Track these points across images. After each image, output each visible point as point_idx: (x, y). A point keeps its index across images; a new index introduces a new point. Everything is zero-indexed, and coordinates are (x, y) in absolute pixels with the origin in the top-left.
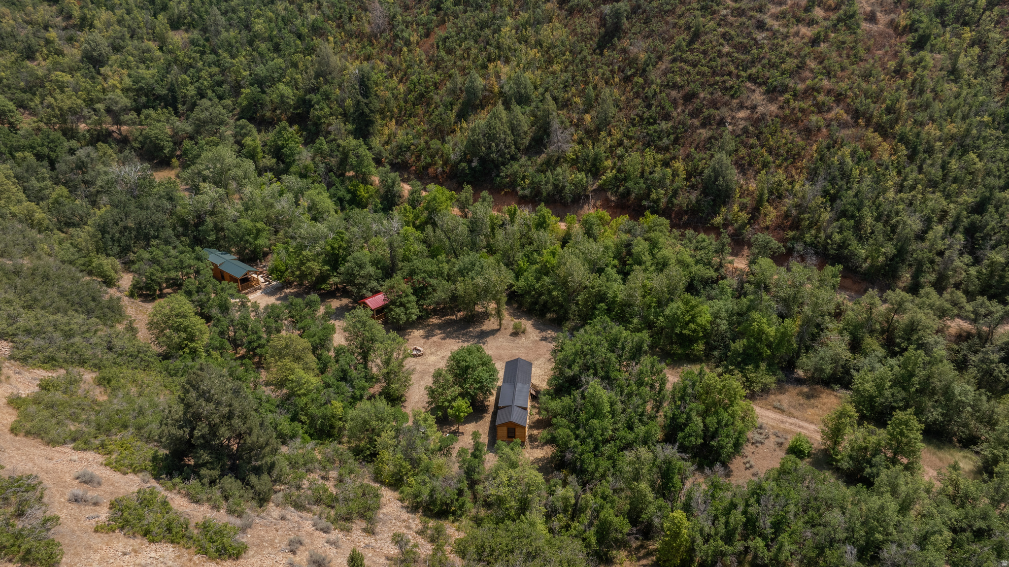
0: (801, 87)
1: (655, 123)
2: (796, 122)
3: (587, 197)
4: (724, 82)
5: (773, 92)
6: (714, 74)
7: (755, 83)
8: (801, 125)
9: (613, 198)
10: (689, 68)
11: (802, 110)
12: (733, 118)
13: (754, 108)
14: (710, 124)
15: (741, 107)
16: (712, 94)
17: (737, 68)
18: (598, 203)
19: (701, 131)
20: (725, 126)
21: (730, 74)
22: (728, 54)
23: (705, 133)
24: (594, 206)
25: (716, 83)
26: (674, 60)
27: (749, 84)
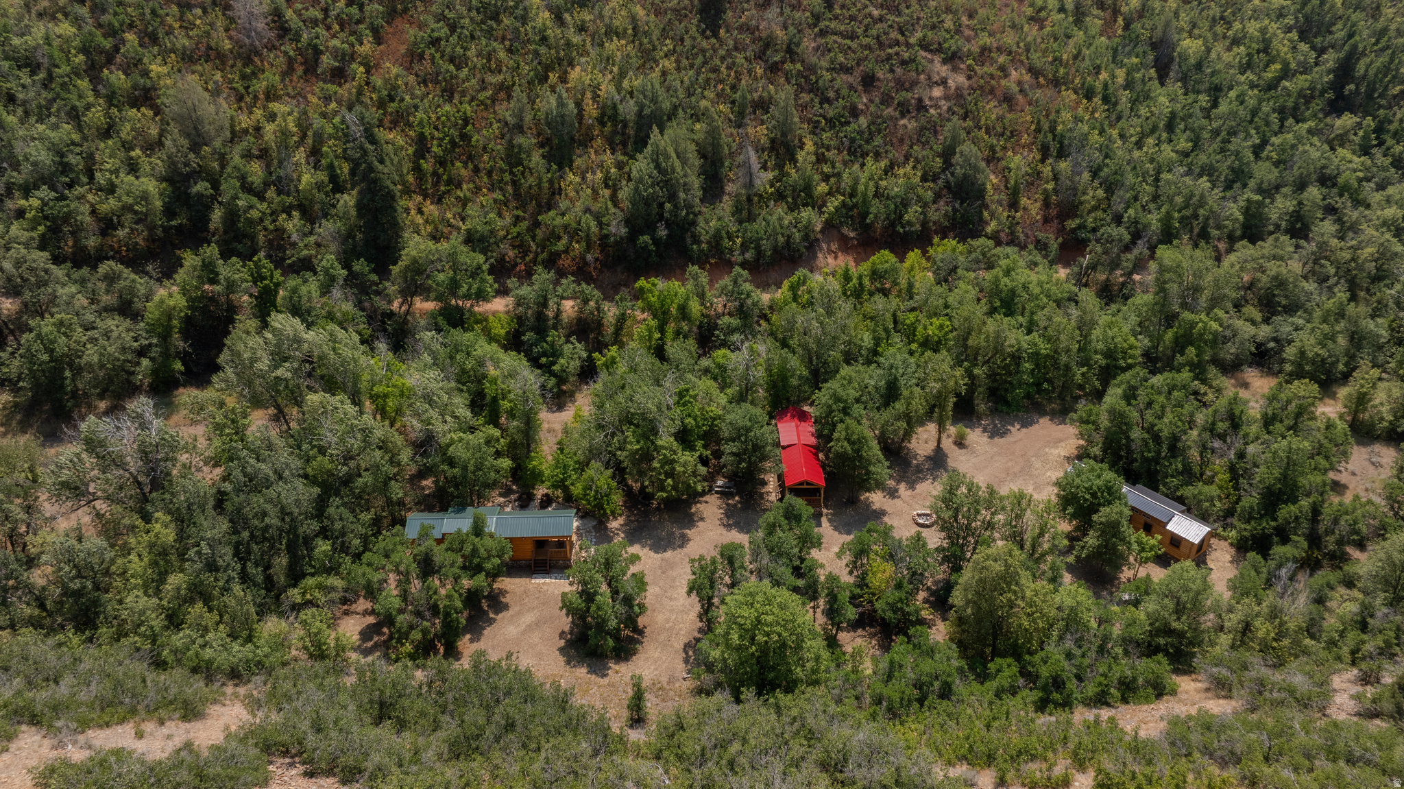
0: (975, 49)
1: (848, 123)
2: (992, 91)
3: (817, 240)
4: (897, 54)
5: (952, 58)
6: (881, 45)
7: (931, 51)
8: (999, 93)
9: (852, 235)
10: (848, 42)
11: (992, 76)
12: (931, 98)
13: (944, 82)
14: (908, 111)
15: (932, 84)
16: (892, 71)
17: (903, 34)
18: (834, 247)
19: (902, 122)
20: (927, 111)
21: (897, 43)
22: (881, 19)
23: (908, 124)
24: (830, 251)
25: (889, 58)
26: (823, 33)
27: (923, 53)
